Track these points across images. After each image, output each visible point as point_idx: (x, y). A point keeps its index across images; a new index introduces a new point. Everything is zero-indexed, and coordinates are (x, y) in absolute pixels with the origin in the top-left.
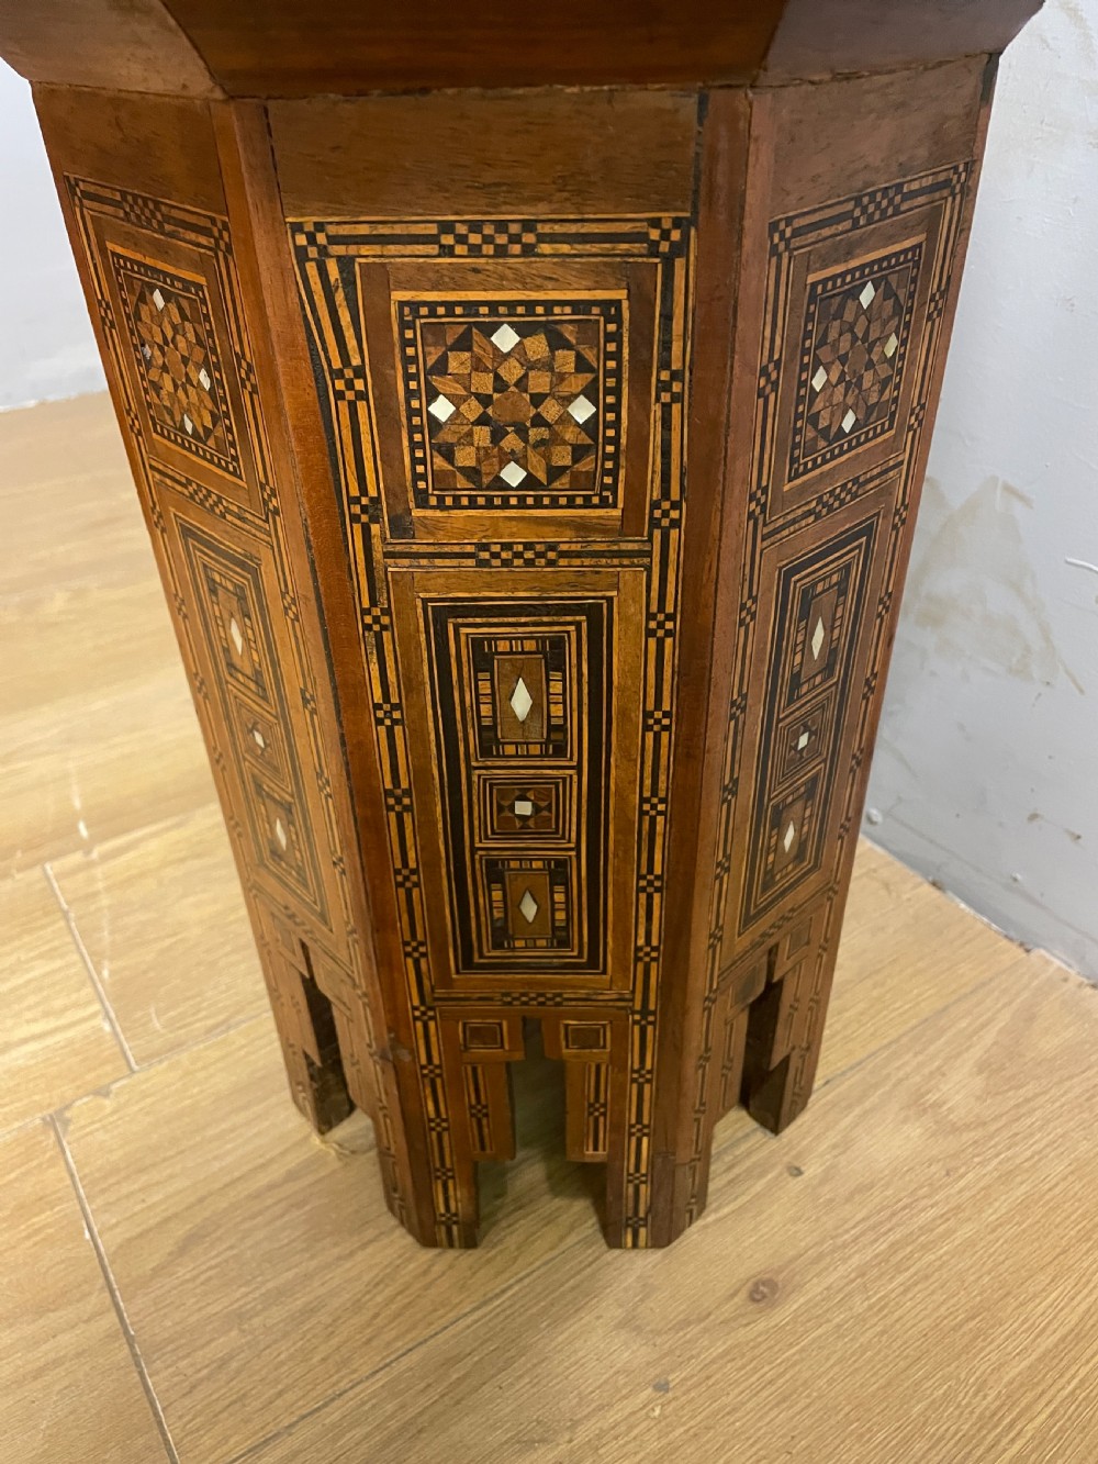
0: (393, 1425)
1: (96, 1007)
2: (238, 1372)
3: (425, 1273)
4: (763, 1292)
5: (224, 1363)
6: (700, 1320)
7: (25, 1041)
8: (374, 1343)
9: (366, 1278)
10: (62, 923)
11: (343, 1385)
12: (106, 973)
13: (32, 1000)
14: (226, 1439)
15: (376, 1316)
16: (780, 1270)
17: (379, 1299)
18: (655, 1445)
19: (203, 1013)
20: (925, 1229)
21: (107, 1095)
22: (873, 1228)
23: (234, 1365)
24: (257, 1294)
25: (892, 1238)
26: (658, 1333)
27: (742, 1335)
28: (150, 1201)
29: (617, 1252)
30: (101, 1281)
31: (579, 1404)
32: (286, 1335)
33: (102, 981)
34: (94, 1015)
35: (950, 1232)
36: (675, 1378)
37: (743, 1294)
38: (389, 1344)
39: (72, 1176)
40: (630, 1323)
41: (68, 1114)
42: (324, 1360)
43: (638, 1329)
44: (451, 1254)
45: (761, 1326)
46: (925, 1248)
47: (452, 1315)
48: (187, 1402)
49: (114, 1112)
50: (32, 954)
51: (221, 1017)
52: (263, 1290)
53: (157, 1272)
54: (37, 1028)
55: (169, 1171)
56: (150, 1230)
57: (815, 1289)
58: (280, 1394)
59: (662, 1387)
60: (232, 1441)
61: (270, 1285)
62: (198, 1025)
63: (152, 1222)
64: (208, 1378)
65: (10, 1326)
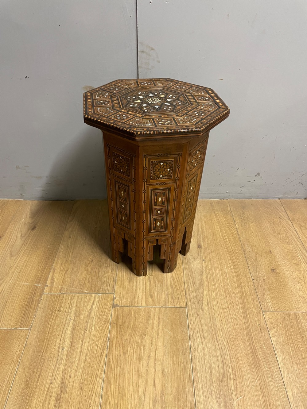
0: (192, 285)
1: (93, 295)
2: (175, 297)
3: (175, 274)
4: (199, 247)
5: (172, 298)
6: (199, 253)
7: (92, 307)
8: (181, 282)
9: (172, 279)
10: (65, 295)
11: (184, 287)
12: (86, 292)
13: (82, 303)
14: (183, 301)
15: (177, 281)
16: (198, 244)
17: (175, 280)
18: (209, 264)
19: (109, 282)
20: (202, 231)
21: (115, 298)
22: (199, 234)
23: (174, 297)
24: (165, 292)
25: (201, 234)
26: (198, 257)
27: (203, 251)
28: (141, 298)
29: (186, 256)
30: (150, 308)
31: (201, 268)
32: (173, 290)
33: (87, 293)
34: (95, 296)
35: (204, 229)
36: (203, 259)
37: (198, 248)
38: (182, 281)
39: (128, 307)
40: (195, 259)
41: (115, 304)
42: (179, 288)
43: (196, 259)
44: (175, 270)
45: (203, 249)
46: (204, 232)
47: (183, 274)
48: (175, 303)
49: (120, 298)
50: (69, 301)
51: (112, 279)
52: (165, 291)
53: (153, 301)
54: (90, 304)
55: (137, 295)
56: (146, 300)
57: (202, 243)
58: (181, 294)
59: (204, 260)
60: (184, 301)
61: (165, 290)
62: (111, 283)
63: (145, 299)
64: (173, 300)
65: (149, 321)
